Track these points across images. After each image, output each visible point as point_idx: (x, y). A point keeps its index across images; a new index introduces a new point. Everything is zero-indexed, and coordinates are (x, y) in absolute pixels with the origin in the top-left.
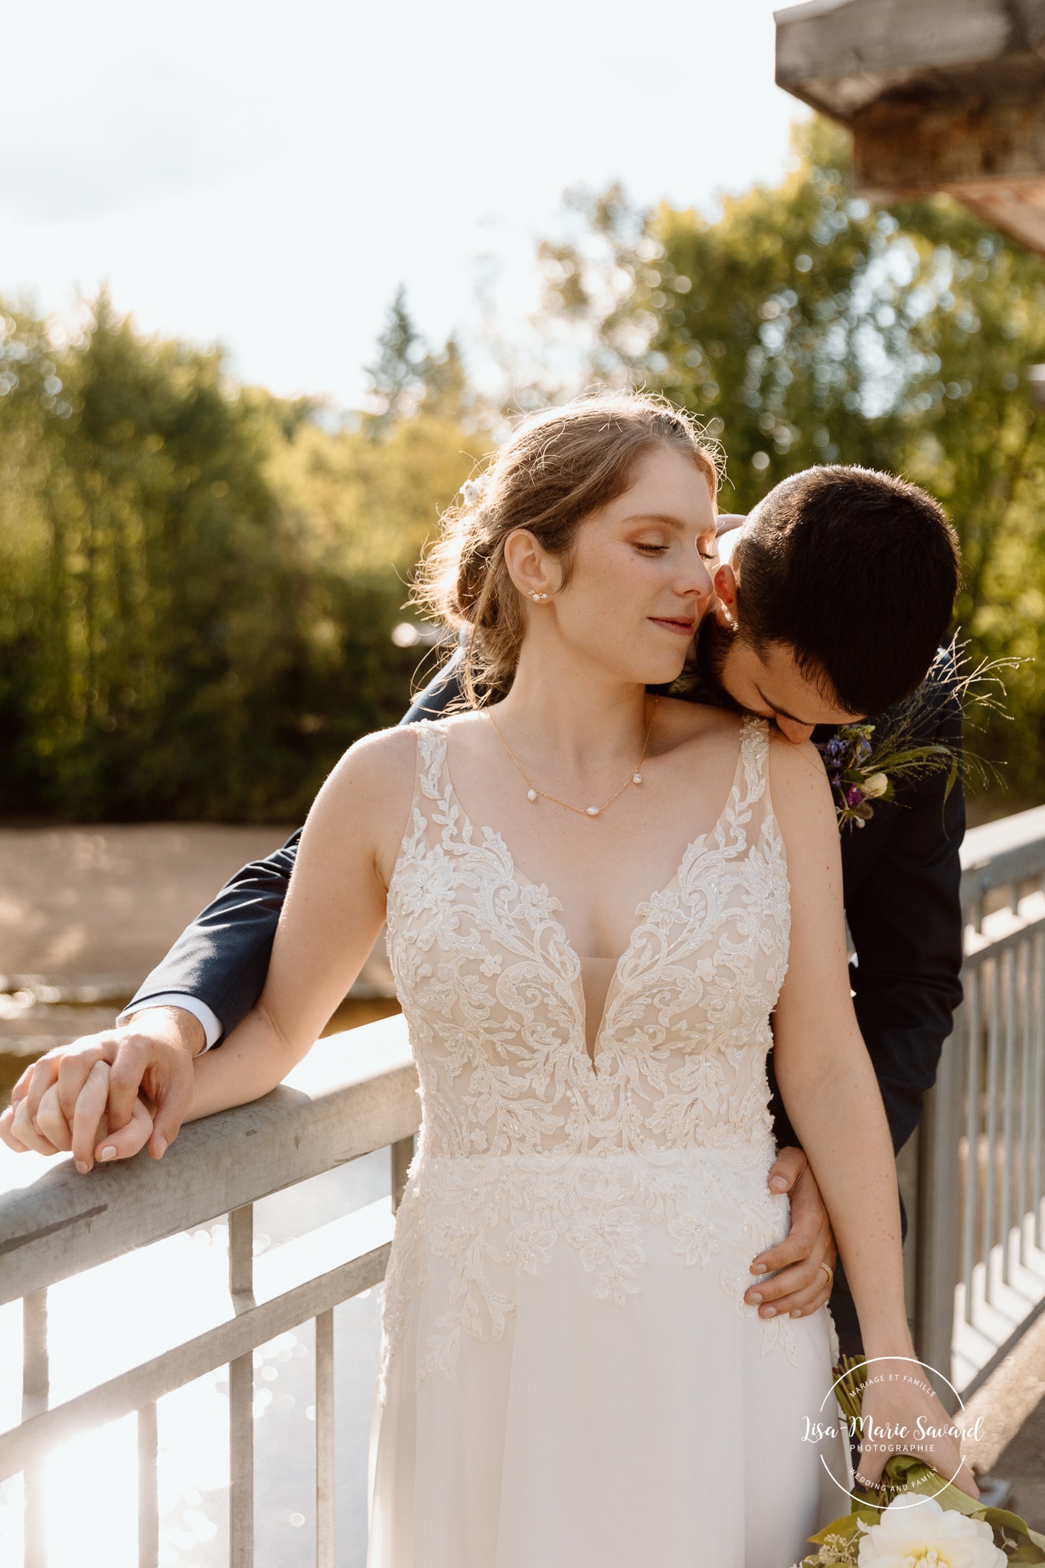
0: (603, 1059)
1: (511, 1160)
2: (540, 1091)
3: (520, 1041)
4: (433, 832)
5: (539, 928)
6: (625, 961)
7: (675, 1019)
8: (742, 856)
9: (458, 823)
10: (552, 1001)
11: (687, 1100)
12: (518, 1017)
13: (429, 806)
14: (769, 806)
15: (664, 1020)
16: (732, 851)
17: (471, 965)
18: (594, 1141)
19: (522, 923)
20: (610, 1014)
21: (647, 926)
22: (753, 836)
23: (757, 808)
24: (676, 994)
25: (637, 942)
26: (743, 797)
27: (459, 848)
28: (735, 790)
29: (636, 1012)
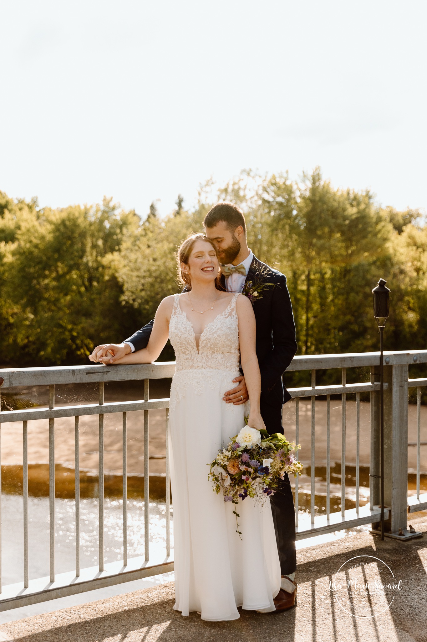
0: (200, 352)
1: (186, 370)
2: (189, 358)
3: (186, 349)
4: (175, 313)
5: (188, 329)
6: (202, 334)
7: (211, 345)
8: (226, 318)
9: (179, 311)
10: (190, 341)
11: (215, 360)
12: (185, 344)
13: (175, 309)
14: (235, 309)
15: (209, 345)
16: (225, 317)
17: (177, 335)
18: (198, 367)
19: (186, 328)
20: (200, 344)
21: (207, 329)
22: (230, 314)
23: (232, 310)
24: (210, 340)
25: (204, 331)
26: (230, 308)
27: (178, 316)
28: (229, 307)
29: (204, 344)
